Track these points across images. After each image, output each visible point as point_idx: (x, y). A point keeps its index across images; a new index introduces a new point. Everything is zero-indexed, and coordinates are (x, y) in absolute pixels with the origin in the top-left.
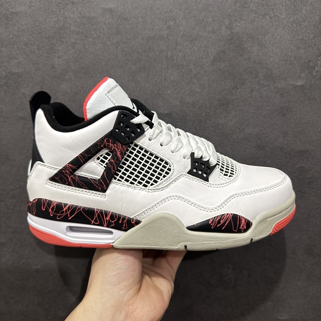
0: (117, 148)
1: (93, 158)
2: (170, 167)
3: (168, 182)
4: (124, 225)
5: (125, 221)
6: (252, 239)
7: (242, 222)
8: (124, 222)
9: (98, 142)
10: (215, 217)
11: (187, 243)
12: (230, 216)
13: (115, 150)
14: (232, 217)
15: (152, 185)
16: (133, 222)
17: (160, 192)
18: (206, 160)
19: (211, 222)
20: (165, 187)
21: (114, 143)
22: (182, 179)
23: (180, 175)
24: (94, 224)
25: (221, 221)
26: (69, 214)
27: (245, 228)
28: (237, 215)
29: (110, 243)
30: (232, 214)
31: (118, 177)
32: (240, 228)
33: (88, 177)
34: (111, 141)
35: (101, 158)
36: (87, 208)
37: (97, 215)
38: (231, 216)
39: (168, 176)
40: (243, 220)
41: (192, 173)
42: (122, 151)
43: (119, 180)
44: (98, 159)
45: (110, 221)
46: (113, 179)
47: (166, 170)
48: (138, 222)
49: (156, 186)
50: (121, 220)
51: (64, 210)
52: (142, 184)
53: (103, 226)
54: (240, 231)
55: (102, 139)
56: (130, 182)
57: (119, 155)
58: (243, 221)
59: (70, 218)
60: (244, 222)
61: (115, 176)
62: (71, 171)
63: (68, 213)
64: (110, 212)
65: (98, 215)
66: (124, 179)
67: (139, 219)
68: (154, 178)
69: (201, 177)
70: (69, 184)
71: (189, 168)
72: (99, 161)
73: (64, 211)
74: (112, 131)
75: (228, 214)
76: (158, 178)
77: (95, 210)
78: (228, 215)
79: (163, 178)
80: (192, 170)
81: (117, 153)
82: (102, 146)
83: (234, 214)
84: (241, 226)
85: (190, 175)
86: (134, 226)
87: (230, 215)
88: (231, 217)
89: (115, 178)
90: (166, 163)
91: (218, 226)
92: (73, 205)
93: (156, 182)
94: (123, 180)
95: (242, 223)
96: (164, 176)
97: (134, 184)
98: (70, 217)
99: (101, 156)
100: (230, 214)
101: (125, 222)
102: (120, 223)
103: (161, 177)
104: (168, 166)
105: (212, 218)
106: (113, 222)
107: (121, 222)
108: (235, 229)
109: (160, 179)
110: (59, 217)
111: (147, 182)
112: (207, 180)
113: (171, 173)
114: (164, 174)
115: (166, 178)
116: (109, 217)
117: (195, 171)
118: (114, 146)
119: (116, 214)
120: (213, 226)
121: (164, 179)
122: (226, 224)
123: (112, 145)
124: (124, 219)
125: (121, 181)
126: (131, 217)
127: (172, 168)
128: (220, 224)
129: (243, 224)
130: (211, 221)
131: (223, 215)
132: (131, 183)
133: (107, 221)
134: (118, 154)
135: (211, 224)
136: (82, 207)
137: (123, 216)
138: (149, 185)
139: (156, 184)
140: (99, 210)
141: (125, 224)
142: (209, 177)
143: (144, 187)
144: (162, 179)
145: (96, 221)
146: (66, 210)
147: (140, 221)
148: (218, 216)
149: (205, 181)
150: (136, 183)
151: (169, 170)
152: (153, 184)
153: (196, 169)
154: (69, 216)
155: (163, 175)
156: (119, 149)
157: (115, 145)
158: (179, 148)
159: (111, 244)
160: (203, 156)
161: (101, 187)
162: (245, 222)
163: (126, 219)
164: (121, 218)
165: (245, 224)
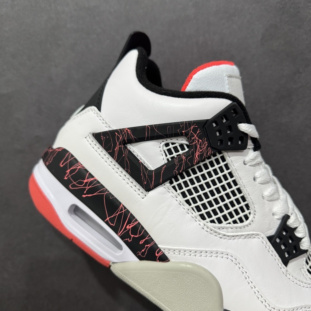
0: (200, 145)
1: (161, 141)
2: (248, 215)
3: (236, 232)
4: (143, 251)
5: (149, 245)
8: (146, 245)
9: (182, 123)
13: (196, 147)
15: (212, 221)
16: (158, 254)
17: (217, 238)
18: (299, 235)
20: (228, 236)
21: (200, 137)
22: (255, 241)
23: (256, 234)
24: (107, 223)
26: (87, 190)
29: (110, 262)
31: (175, 184)
33: (140, 160)
34: (198, 132)
35: (171, 146)
36: (113, 196)
37: (119, 213)
39: (240, 224)
41: (272, 242)
42: (203, 154)
43: (174, 187)
44: (167, 145)
45: (130, 232)
46: (169, 181)
47: (242, 215)
48: (164, 259)
49: (217, 227)
50: (144, 240)
51: (85, 181)
52: (200, 213)
53: (117, 233)
55: (189, 124)
56: (186, 199)
57: (196, 156)
59: (84, 196)
61: (173, 180)
62: (126, 139)
63: (87, 188)
64: (136, 220)
65: (120, 215)
66: (182, 191)
67: (168, 254)
68: (220, 215)
69: (281, 254)
70: (112, 154)
71: (272, 232)
72: (166, 148)
73: (83, 182)
74: (207, 120)
76: (226, 219)
77: (122, 205)
79: (232, 223)
80: (275, 238)
81: (196, 153)
82: (183, 132)
85: (269, 244)
86: (155, 260)
89: (171, 183)
90: (247, 206)
92: (98, 182)
93: (220, 222)
94: (179, 191)
96: (235, 222)
97: (190, 204)
98: (85, 194)
99: (173, 144)
101: (147, 247)
102: (140, 243)
103: (230, 220)
104: (247, 212)
106: (132, 236)
107: (142, 243)
109: (227, 222)
110: (74, 186)
111: (208, 214)
112: (286, 262)
113: (246, 223)
114: (236, 217)
115: (236, 225)
116: (131, 226)
117: (278, 240)
118: (198, 141)
119: (143, 228)
121: (232, 225)
123: (197, 138)
124: (148, 241)
125: (176, 191)
126: (159, 246)
127: (251, 217)
132: (188, 202)
133: (125, 229)
134: (197, 154)
136: (108, 191)
137: (150, 236)
138: (208, 220)
139: (217, 225)
140: (125, 208)
141: (145, 250)
142: (290, 261)
143: (199, 218)
144: (230, 223)
145: (112, 220)
146: (87, 183)
147: (168, 259)
149: (282, 263)
150: (193, 205)
151: (247, 218)
152: (215, 223)
153: (280, 239)
154: (85, 192)
155: (233, 219)
156: (202, 149)
157: (200, 140)
158: (274, 199)
159: (111, 264)
160: (298, 228)
161: (147, 182)
163: (152, 244)
164: (146, 239)
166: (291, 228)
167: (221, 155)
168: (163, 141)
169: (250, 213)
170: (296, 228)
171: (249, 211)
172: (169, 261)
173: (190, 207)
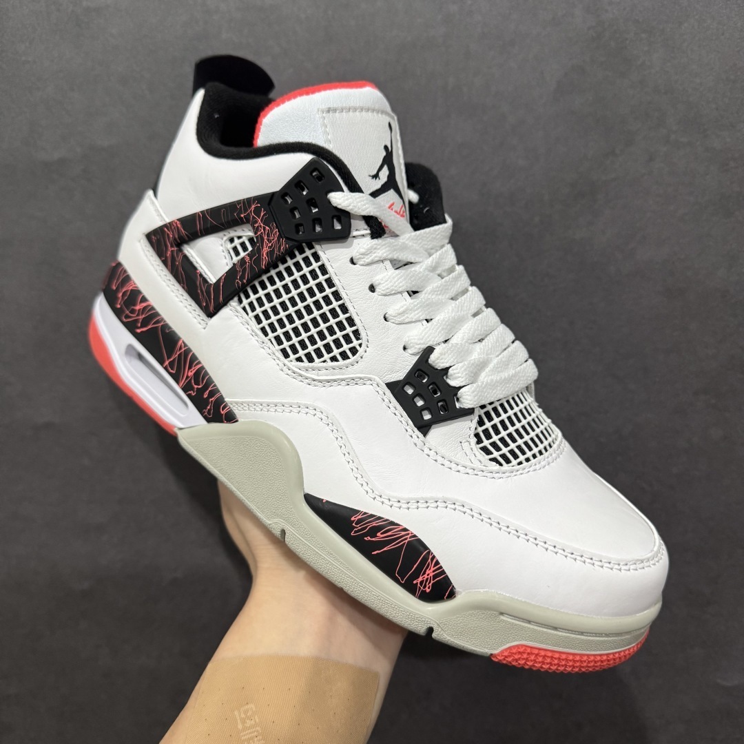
0: (268, 236)
1: (221, 234)
2: (358, 347)
3: (333, 375)
4: (209, 407)
5: (213, 398)
6: (431, 630)
7: (428, 572)
8: (211, 400)
9: (239, 202)
10: (372, 516)
12: (406, 539)
13: (263, 240)
14: (408, 542)
15: (299, 360)
16: (223, 410)
17: (304, 385)
18: (453, 382)
19: (356, 519)
20: (320, 381)
21: (266, 223)
22: (367, 389)
23: (365, 377)
24: (166, 368)
25: (379, 534)
26: (141, 321)
27: (428, 590)
28: (426, 548)
29: (175, 427)
30: (415, 536)
31: (245, 302)
32: (415, 582)
33: (199, 268)
34: (262, 214)
35: (237, 242)
36: (170, 328)
37: (178, 353)
38: (409, 540)
39: (341, 362)
40: (433, 569)
41: (397, 392)
42: (274, 249)
43: (244, 309)
44: (232, 240)
45: (193, 381)
46: (236, 299)
47: (346, 347)
48: (230, 418)
49: (304, 367)
50: (208, 391)
51: (137, 308)
52: (282, 347)
53: (177, 382)
54: (410, 588)
55: (248, 202)
56: (261, 325)
57: (264, 254)
58: (430, 572)
59: (139, 331)
60: (431, 575)
61: (242, 296)
62: (177, 236)
63: (141, 317)
64: (199, 363)
65: (180, 355)
66: (255, 313)
67: (236, 412)
68: (311, 349)
69: (413, 413)
70: (165, 263)
71: (400, 375)
72: (230, 246)
73: (136, 310)
74: (273, 194)
75: (405, 530)
76: (320, 355)
77: (180, 342)
78: (403, 533)
79: (329, 360)
80: (402, 385)
81: (263, 249)
82: (242, 216)
83: (419, 541)
84: (420, 579)
85: (388, 392)
86: (222, 422)
87: (408, 534)
88: (406, 541)
89: (240, 301)
90: (356, 333)
91: (366, 538)
92: (153, 308)
93: (311, 360)
94: (251, 314)
95: (424, 573)
96: (334, 359)
98: (139, 328)
99: (239, 237)
100: (410, 535)
101: (212, 402)
102: (205, 397)
103: (327, 356)
104: (355, 343)
105: (365, 513)
106: (196, 386)
107: (207, 395)
108: (402, 575)
109: (322, 359)
110: (127, 317)
111: (293, 348)
112: (424, 428)
113: (352, 359)
114: (336, 352)
115: (335, 363)
116: (194, 372)
117: (409, 390)
118: (264, 229)
119: (206, 372)
120: (356, 532)
121: (330, 363)
122: (385, 549)
123: (262, 225)
124: (212, 393)
125: (247, 314)
126: (226, 400)
127: (361, 350)
128: (373, 539)
129: (426, 576)
130: (360, 517)
131: (392, 523)
133: (187, 377)
134: (265, 250)
135: (354, 524)
136: (165, 321)
137: (215, 386)
138: (292, 357)
139: (306, 363)
140: (185, 345)
141: (211, 407)
142: (433, 426)
143: (280, 355)
144: (324, 361)
145: (171, 364)
146: (139, 310)
147: (236, 418)
148: (380, 518)
149: (416, 429)
150: (271, 335)
151: (354, 351)
152: (302, 361)
153: (416, 389)
154: (139, 325)
155: (331, 355)
156: (271, 242)
157: (267, 228)
158: (407, 321)
159: (176, 430)
160: (450, 369)
161: (206, 302)
162: (435, 577)
163: (217, 396)
164: (210, 389)
165: (432, 582)
166: (437, 369)
167: (313, 251)
168: (225, 235)
169: (360, 345)
170: (447, 369)
171: (360, 342)
172: (237, 421)
173: (266, 339)
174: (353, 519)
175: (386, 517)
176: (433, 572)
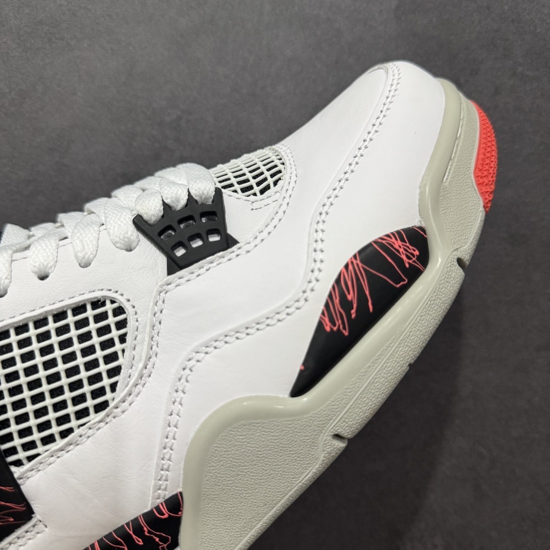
2: (115, 305)
3: (143, 341)
4: (157, 539)
5: (145, 529)
6: (460, 261)
7: (396, 246)
8: (146, 534)
10: (327, 305)
11: (331, 428)
12: (358, 265)
14: (361, 261)
16: (163, 514)
17: (149, 383)
18: (183, 201)
19: (329, 324)
20: (149, 358)
22: (170, 299)
25: (349, 297)
27: (417, 253)
28: (370, 245)
30: (355, 256)
31: (22, 455)
32: (407, 266)
38: (358, 262)
39: (129, 329)
40: (394, 240)
41: (181, 264)
43: (30, 459)
47: (111, 320)
48: (175, 504)
49: (126, 379)
50: (134, 536)
52: (92, 410)
54: (414, 274)
56: (57, 437)
58: (397, 244)
60: (400, 243)
61: (10, 459)
66: (39, 443)
67: (168, 494)
68: (103, 368)
69: (209, 251)
71: (161, 260)
75: (347, 266)
76: (113, 357)
78: (350, 267)
79: (123, 345)
80: (173, 258)
83: (361, 252)
84: (404, 257)
85: (179, 274)
86: (179, 519)
87: (352, 263)
88: (360, 264)
89: (18, 463)
90: (96, 304)
91: (353, 316)
95: (398, 251)
97: (70, 431)
100: (353, 260)
101: (149, 532)
102: (141, 543)
103: (118, 347)
104: (109, 307)
105: (323, 313)
107: (140, 540)
108: (398, 279)
109: (120, 354)
111: (96, 394)
112: (228, 242)
113: (129, 315)
114: (115, 334)
115: (129, 338)
117: (180, 252)
120: (344, 328)
121: (128, 346)
122: (367, 293)
124: (138, 530)
125: (38, 455)
126: (148, 509)
127: (122, 301)
128: (355, 306)
129: (401, 250)
130: (327, 319)
131: (338, 281)
132: (64, 434)
135: (335, 329)
137: (128, 524)
138: (109, 396)
139: (121, 379)
141: (156, 535)
142: (228, 232)
143: (102, 414)
144: (123, 351)
147: (176, 495)
148: (330, 296)
149: (230, 250)
150: (74, 423)
151: (119, 311)
152: (117, 383)
153: (180, 244)
155: (117, 341)
160: (166, 201)
161: (9, 515)
162: (403, 240)
163: (142, 522)
164: (131, 533)
165: (408, 244)
166: (163, 216)
169: (113, 302)
171: (108, 302)
173: (77, 432)
174: (328, 329)
175: (330, 287)
176: (396, 240)
